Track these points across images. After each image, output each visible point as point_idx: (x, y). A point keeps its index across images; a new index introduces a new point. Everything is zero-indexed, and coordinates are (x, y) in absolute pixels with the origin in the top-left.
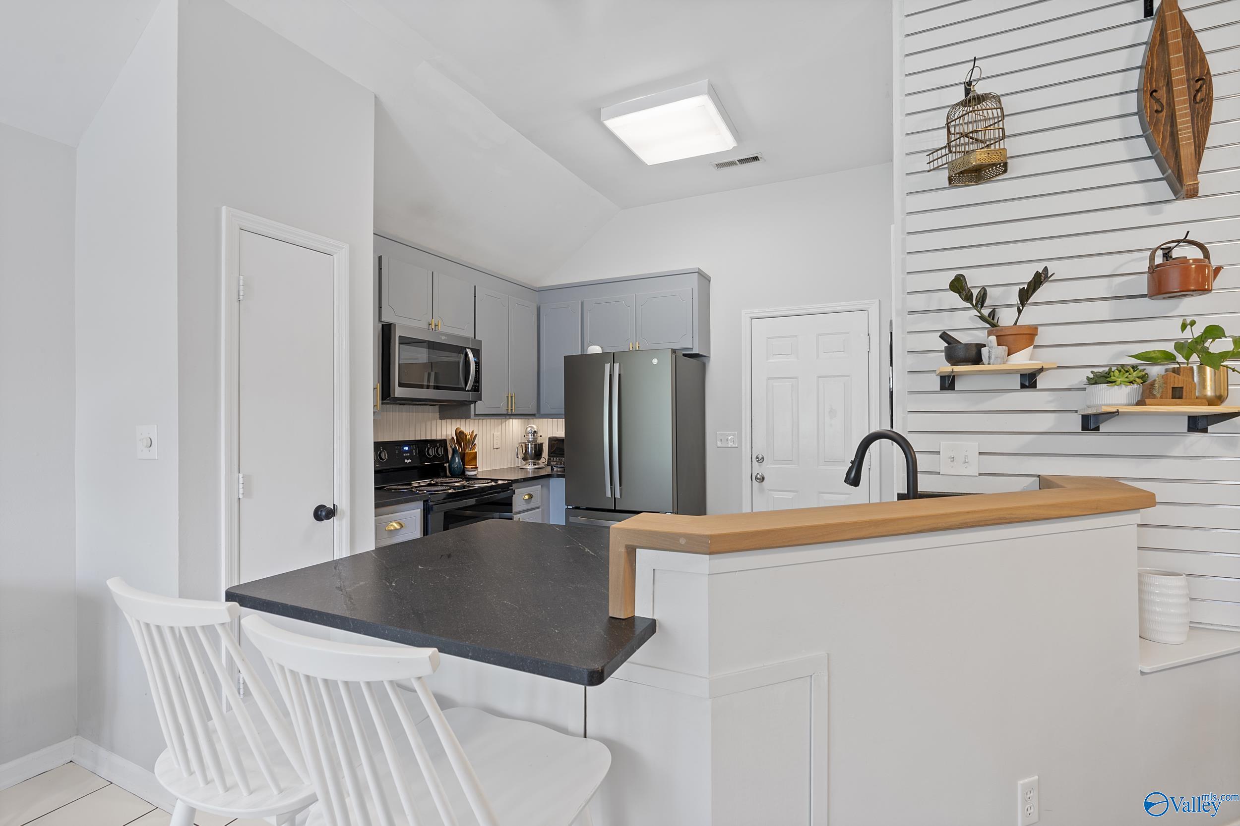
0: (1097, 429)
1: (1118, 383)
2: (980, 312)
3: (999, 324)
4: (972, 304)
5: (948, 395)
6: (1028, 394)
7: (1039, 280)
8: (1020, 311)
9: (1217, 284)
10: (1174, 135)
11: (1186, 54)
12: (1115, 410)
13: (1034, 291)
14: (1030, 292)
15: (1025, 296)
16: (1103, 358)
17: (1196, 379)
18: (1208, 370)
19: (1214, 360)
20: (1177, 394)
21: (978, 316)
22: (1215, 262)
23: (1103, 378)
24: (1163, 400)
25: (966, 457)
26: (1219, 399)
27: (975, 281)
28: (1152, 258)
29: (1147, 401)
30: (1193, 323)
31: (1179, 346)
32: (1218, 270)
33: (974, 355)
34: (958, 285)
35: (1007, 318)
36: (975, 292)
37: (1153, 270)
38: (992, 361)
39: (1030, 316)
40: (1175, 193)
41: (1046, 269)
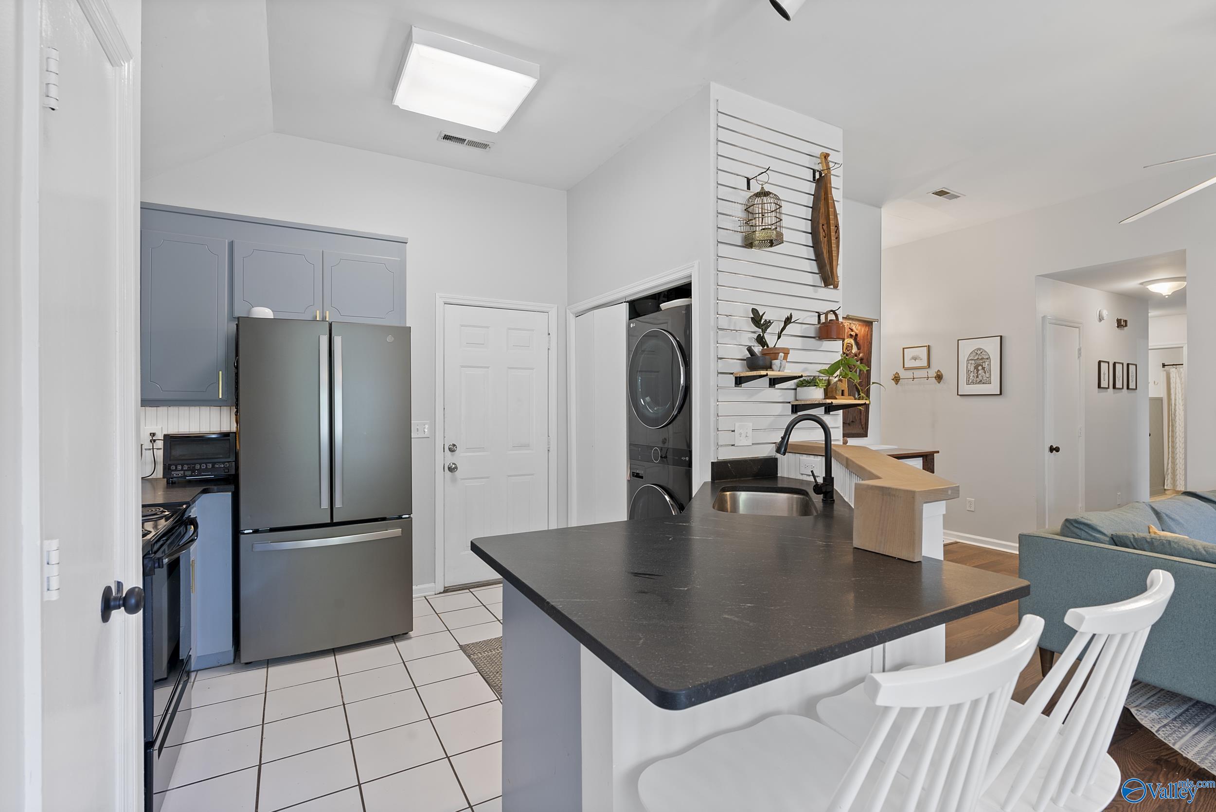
1: (820, 386)
3: (768, 344)
4: (761, 330)
5: (738, 390)
7: (788, 321)
8: (779, 338)
10: (831, 252)
15: (783, 329)
20: (843, 393)
21: (755, 338)
23: (811, 383)
25: (747, 433)
37: (818, 324)
38: (781, 369)
40: (826, 283)
41: (792, 315)
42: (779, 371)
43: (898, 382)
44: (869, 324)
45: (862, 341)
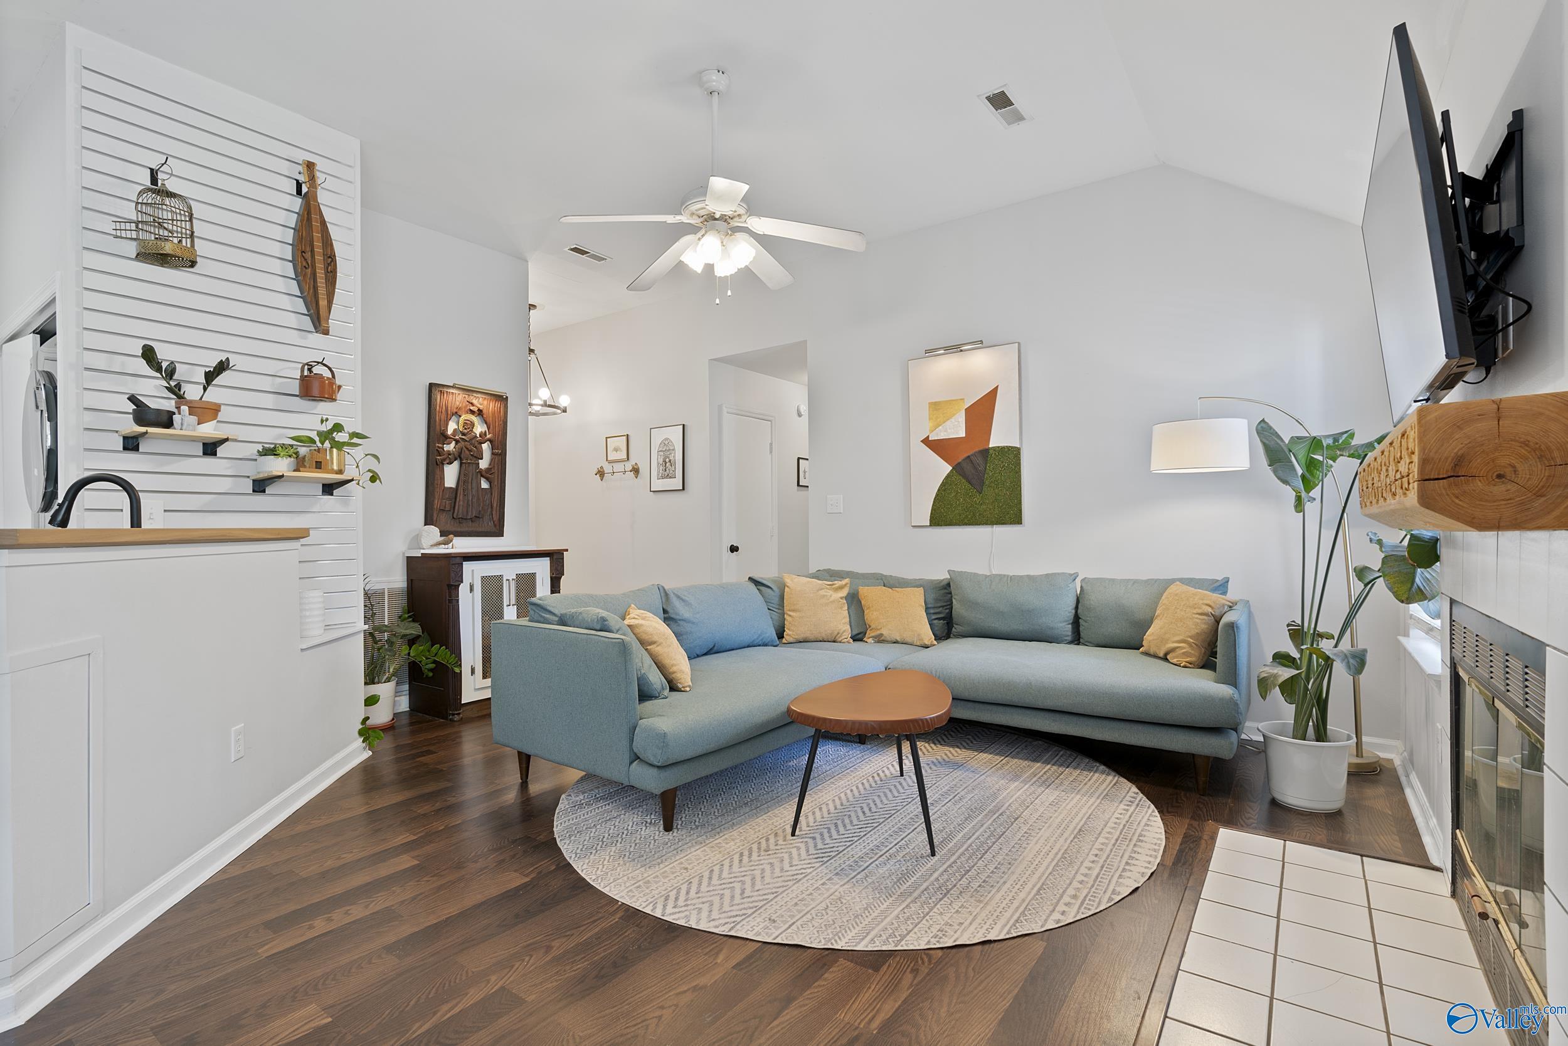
0: (264, 491)
1: (282, 455)
2: (169, 384)
3: (185, 396)
4: (162, 375)
5: (131, 456)
6: (209, 460)
7: (222, 367)
8: (205, 389)
9: (339, 396)
10: (315, 288)
11: (322, 236)
12: (281, 474)
13: (218, 375)
14: (215, 375)
15: (210, 377)
16: (269, 437)
17: (328, 458)
18: (335, 450)
19: (339, 446)
20: (319, 465)
21: (166, 387)
22: (338, 382)
23: (270, 451)
24: (311, 469)
25: (151, 514)
26: (340, 472)
27: (164, 354)
28: (302, 371)
29: (301, 469)
30: (327, 420)
31: (320, 434)
32: (340, 387)
33: (166, 420)
34: (149, 354)
35: (192, 392)
36: (164, 365)
37: (303, 378)
38: (184, 427)
39: (213, 395)
40: (315, 328)
41: (228, 359)
42: (181, 429)
43: (603, 477)
44: (502, 399)
45: (491, 419)
